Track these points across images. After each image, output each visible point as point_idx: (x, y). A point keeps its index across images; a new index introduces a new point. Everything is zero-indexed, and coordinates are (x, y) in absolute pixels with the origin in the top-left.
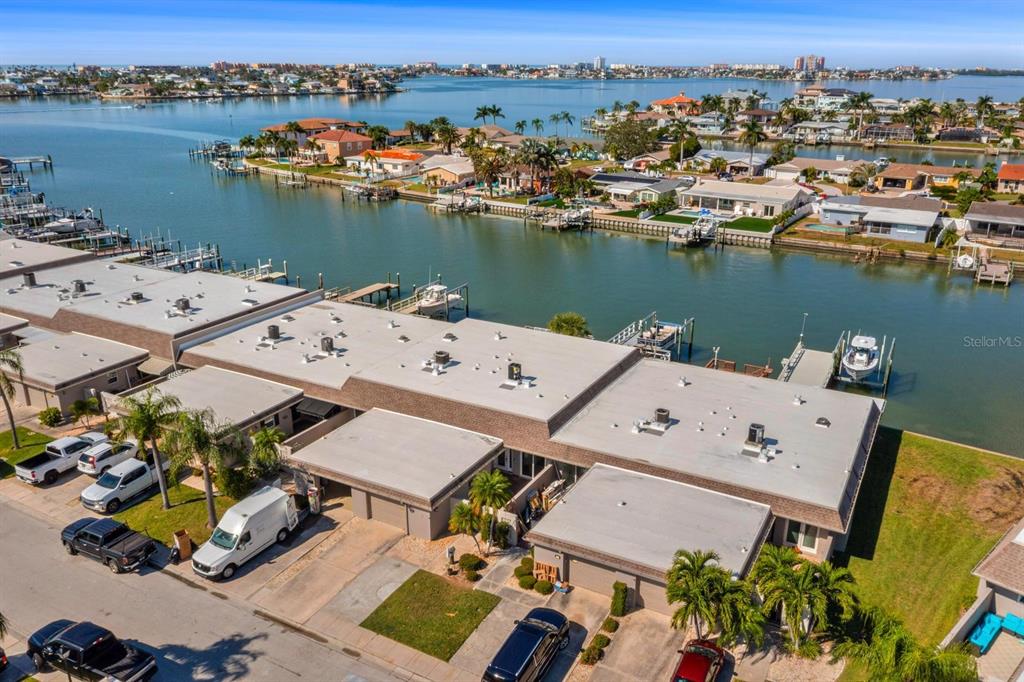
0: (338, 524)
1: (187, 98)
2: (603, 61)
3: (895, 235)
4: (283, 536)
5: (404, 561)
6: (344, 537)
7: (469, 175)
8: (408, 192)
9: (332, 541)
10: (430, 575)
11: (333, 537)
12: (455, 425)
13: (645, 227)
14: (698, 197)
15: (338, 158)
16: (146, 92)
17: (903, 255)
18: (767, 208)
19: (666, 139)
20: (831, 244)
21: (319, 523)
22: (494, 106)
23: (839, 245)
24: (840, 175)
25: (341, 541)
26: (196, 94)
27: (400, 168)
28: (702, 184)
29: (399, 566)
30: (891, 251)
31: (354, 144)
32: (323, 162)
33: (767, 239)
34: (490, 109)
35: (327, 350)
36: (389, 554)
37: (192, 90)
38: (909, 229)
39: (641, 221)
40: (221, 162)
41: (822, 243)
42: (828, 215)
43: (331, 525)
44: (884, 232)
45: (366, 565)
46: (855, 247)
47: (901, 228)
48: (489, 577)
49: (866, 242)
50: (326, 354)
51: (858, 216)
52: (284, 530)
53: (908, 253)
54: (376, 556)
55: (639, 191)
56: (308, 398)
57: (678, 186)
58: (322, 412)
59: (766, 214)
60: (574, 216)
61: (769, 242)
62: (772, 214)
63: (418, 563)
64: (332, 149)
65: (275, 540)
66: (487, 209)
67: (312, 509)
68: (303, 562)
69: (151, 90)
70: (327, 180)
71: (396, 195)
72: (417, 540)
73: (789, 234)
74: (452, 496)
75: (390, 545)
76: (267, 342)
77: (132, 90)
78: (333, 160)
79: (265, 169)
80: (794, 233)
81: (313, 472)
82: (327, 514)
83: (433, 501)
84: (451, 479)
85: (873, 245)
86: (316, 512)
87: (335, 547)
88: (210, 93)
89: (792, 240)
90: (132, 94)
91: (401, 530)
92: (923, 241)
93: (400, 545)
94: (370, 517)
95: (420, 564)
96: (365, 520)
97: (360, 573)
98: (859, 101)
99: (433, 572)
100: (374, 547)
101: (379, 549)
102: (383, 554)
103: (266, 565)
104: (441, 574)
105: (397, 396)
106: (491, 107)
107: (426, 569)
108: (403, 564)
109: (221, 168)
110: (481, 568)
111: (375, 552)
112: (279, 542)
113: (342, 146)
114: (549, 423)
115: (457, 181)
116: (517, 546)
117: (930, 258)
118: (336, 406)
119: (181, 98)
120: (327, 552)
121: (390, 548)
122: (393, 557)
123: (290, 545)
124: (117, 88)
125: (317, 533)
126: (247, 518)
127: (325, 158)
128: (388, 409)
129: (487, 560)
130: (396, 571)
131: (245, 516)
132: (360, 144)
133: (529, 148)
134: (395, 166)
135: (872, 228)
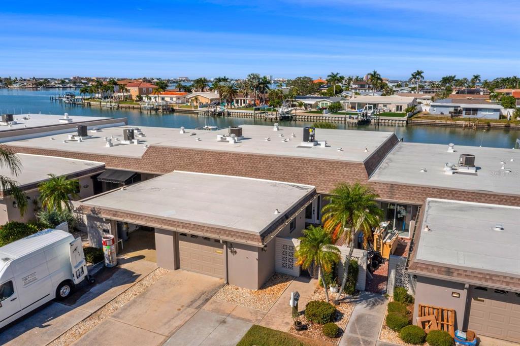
0: (139, 276)
1: (56, 88)
2: (271, 77)
3: (480, 115)
4: (66, 291)
5: (229, 315)
6: (147, 290)
7: (216, 99)
8: (180, 109)
9: (130, 295)
10: (270, 333)
11: (132, 291)
12: (259, 177)
13: (327, 118)
14: (355, 103)
15: (137, 96)
16: (33, 84)
17: (489, 125)
18: (398, 106)
19: (323, 87)
20: (444, 122)
21: (114, 276)
22: (225, 77)
23: (449, 122)
24: (425, 99)
25: (143, 295)
26: (61, 86)
27: (174, 99)
28: (355, 97)
29: (224, 322)
30: (481, 124)
31: (147, 89)
32: (128, 99)
33: (403, 121)
34: (222, 79)
35: (129, 139)
36: (207, 307)
37: (59, 84)
38: (488, 112)
39: (324, 115)
40: (68, 98)
41: (438, 122)
42: (435, 109)
43: (131, 277)
44: (473, 114)
45: (177, 323)
46: (458, 122)
47: (483, 111)
48: (353, 331)
49: (464, 120)
50: (128, 142)
51: (453, 108)
52: (68, 282)
53: (492, 124)
54: (191, 310)
55: (319, 102)
56: (110, 170)
57: (341, 100)
58: (123, 179)
59: (397, 110)
60: (286, 110)
61: (405, 122)
62: (401, 110)
63: (248, 316)
64: (134, 92)
65: (53, 296)
66: (229, 114)
67: (107, 261)
68: (89, 323)
69: (36, 84)
70: (131, 106)
71: (173, 111)
72: (240, 290)
73: (416, 117)
74: (277, 236)
75: (207, 297)
76: (76, 138)
77: (25, 84)
78: (134, 98)
79: (94, 103)
80: (419, 117)
81: (108, 217)
82: (124, 266)
83: (264, 235)
84: (276, 215)
85: (470, 121)
86: (112, 265)
87: (135, 301)
88: (68, 85)
89: (419, 120)
90: (25, 86)
91: (217, 280)
92: (498, 119)
93: (220, 296)
94: (177, 267)
95: (253, 318)
96: (172, 271)
97: (172, 334)
98: (416, 75)
99: (274, 328)
100: (186, 300)
101: (192, 302)
102: (199, 307)
103: (36, 330)
104: (285, 329)
105: (197, 158)
106: (223, 78)
107: (263, 324)
108: (229, 319)
109: (67, 102)
110: (336, 320)
111: (189, 306)
112: (59, 298)
113: (141, 91)
114: (365, 164)
115: (209, 102)
116: (366, 290)
117: (506, 126)
118: (136, 173)
119: (52, 87)
120: (125, 309)
121: (207, 300)
122: (213, 311)
123: (74, 302)
124: (17, 83)
125: (112, 287)
126: (9, 263)
127: (131, 96)
128: (189, 170)
129: (340, 308)
130: (222, 329)
131: (6, 259)
132: (151, 89)
133: (253, 78)
134: (171, 99)
135: (466, 113)
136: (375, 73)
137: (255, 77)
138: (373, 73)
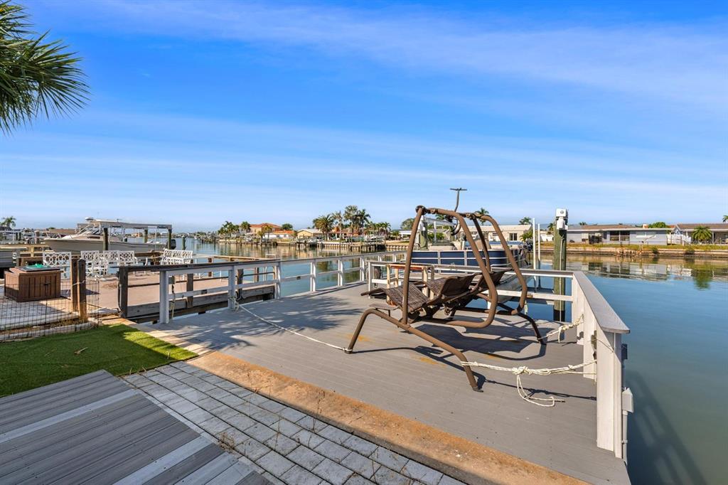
3: (636, 239)
17: (656, 252)
18: (511, 235)
23: (588, 249)
38: (648, 235)
44: (624, 239)
46: (605, 249)
47: (638, 235)
49: (611, 246)
53: (662, 250)
66: (323, 246)
115: (312, 237)
133: (350, 210)
134: (285, 236)
135: (611, 238)
136: (483, 210)
137: (353, 209)
138: (481, 211)
